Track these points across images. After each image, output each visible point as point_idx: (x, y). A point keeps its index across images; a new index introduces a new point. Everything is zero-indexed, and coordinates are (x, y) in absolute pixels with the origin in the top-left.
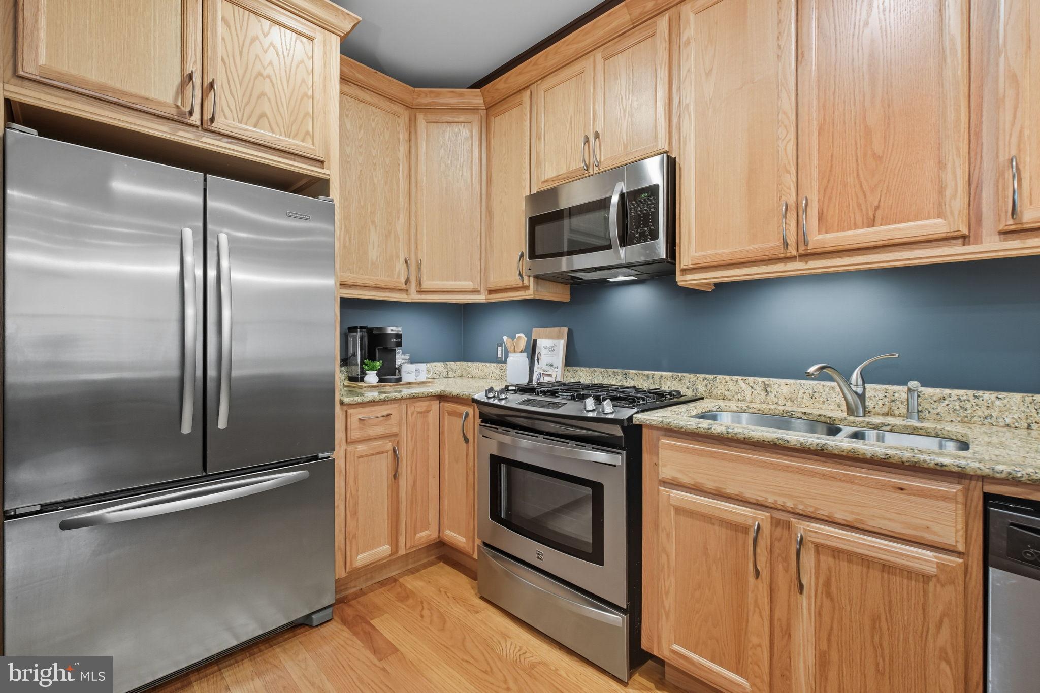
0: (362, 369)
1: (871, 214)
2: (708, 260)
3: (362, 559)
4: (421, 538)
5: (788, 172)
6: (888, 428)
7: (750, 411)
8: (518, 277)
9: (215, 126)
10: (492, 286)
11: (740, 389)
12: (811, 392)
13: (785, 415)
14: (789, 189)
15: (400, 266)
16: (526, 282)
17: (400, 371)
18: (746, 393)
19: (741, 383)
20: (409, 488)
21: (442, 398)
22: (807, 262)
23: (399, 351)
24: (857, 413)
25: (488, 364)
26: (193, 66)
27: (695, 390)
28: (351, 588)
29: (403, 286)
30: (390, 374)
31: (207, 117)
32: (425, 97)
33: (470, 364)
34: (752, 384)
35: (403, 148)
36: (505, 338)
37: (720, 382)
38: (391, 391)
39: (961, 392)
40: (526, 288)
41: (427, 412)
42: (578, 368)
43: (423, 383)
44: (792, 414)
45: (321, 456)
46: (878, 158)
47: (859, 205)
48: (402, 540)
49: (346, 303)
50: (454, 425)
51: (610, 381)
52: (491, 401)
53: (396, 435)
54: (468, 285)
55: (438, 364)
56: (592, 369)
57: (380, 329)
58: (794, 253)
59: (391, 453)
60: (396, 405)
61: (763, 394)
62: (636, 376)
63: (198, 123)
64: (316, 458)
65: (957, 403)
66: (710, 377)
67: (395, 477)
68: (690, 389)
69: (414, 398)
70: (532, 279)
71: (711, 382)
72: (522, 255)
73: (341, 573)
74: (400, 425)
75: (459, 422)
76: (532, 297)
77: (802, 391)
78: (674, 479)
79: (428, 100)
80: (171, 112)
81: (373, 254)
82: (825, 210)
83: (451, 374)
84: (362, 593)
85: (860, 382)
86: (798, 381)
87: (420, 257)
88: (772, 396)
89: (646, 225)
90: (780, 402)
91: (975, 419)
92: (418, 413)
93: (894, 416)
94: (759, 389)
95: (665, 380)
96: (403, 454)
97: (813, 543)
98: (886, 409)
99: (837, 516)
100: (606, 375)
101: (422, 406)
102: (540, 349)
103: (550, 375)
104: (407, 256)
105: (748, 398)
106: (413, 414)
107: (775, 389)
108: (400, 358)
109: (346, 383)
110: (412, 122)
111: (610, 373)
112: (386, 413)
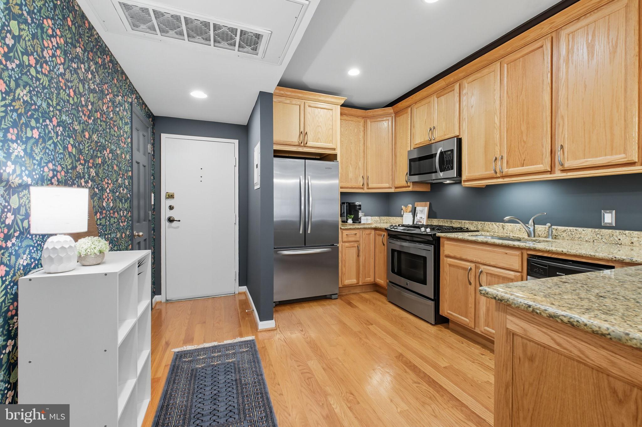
0: (347, 218)
3: (347, 282)
4: (367, 280)
5: (497, 146)
6: (538, 241)
8: (405, 182)
9: (308, 145)
10: (396, 186)
11: (494, 227)
12: (519, 228)
14: (498, 152)
15: (361, 179)
16: (409, 184)
17: (360, 219)
18: (496, 229)
19: (494, 225)
20: (363, 261)
21: (376, 229)
22: (504, 179)
23: (360, 211)
24: (531, 236)
25: (397, 218)
26: (302, 130)
28: (343, 292)
29: (362, 187)
30: (356, 220)
31: (305, 143)
32: (370, 113)
33: (390, 217)
34: (498, 225)
35: (362, 134)
36: (403, 206)
37: (487, 225)
38: (357, 226)
39: (571, 228)
40: (409, 187)
41: (370, 234)
42: (433, 219)
43: (369, 224)
45: (335, 245)
46: (525, 142)
47: (519, 159)
48: (361, 279)
49: (342, 194)
50: (379, 239)
52: (392, 229)
53: (358, 241)
54: (387, 185)
55: (376, 217)
56: (438, 219)
57: (353, 203)
58: (499, 176)
59: (357, 248)
60: (359, 231)
62: (455, 222)
63: (303, 145)
64: (333, 245)
65: (570, 232)
67: (358, 256)
68: (476, 227)
69: (365, 229)
70: (411, 183)
71: (484, 225)
72: (407, 174)
73: (340, 286)
74: (360, 237)
75: (381, 238)
76: (411, 190)
77: (516, 228)
78: (448, 255)
79: (371, 114)
80: (297, 143)
81: (351, 175)
82: (508, 160)
83: (382, 222)
84: (347, 295)
85: (532, 224)
86: (515, 224)
87: (368, 175)
88: (505, 230)
89: (449, 164)
91: (576, 238)
92: (366, 234)
95: (466, 224)
96: (361, 248)
97: (486, 272)
98: (545, 235)
99: (491, 263)
100: (444, 222)
101: (368, 232)
102: (417, 211)
103: (421, 222)
104: (363, 175)
105: (496, 231)
106: (364, 234)
107: (506, 228)
108: (361, 214)
109: (341, 223)
110: (365, 123)
112: (355, 233)
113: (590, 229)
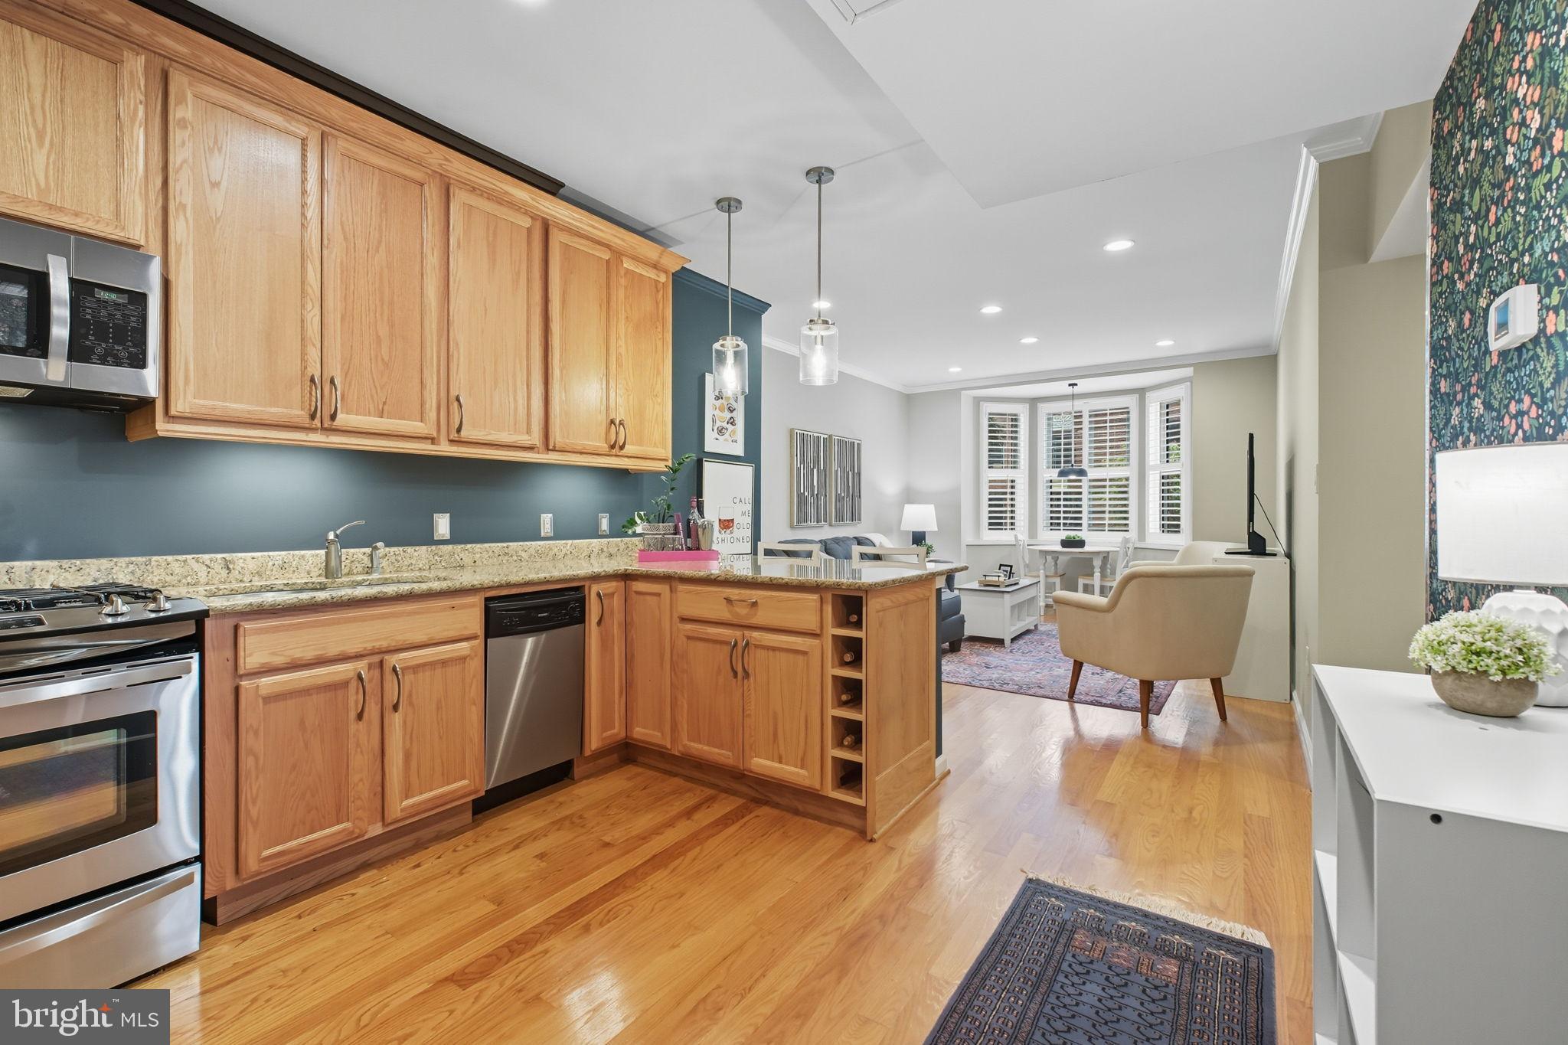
1: (381, 408)
2: (216, 412)
5: (314, 345)
6: (367, 583)
7: (221, 593)
11: (190, 571)
12: (281, 563)
13: (263, 590)
14: (315, 363)
18: (199, 574)
19: (193, 562)
22: (328, 436)
34: (208, 562)
47: (372, 396)
58: (319, 425)
61: (224, 572)
65: (394, 558)
71: (143, 567)
77: (271, 563)
82: (346, 393)
86: (266, 554)
88: (235, 573)
89: (120, 342)
90: (245, 579)
91: (404, 568)
93: (353, 574)
94: (218, 567)
95: (44, 573)
98: (347, 570)
99: (418, 641)
105: (203, 579)
107: (239, 564)
113: (424, 547)
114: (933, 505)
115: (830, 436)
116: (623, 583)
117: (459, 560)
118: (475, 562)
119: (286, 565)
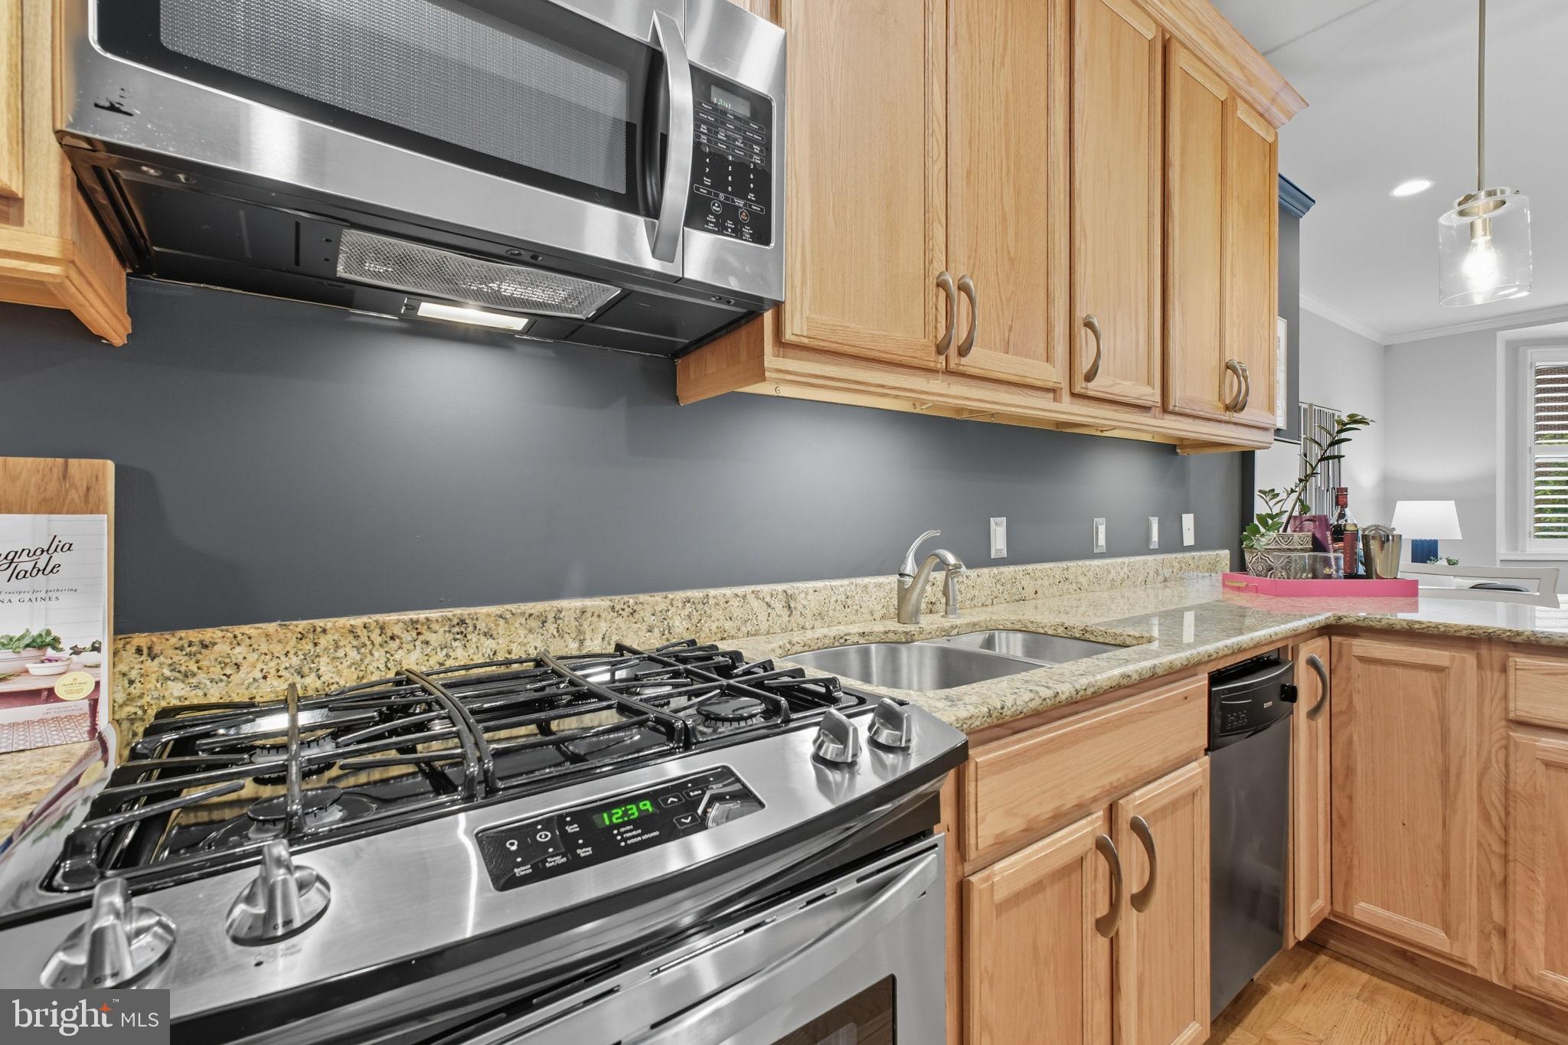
2: (837, 337)
11: (749, 613)
14: (941, 254)
19: (752, 599)
27: (666, 632)
37: (717, 604)
44: (846, 640)
51: (397, 657)
61: (786, 612)
62: (502, 622)
66: (696, 594)
68: (656, 631)
71: (700, 607)
77: (833, 599)
88: (797, 614)
89: (742, 192)
95: (595, 619)
100: (378, 640)
107: (801, 600)
111: (397, 630)
114: (1453, 502)
115: (1311, 405)
116: (1327, 639)
117: (1021, 589)
118: (1036, 593)
119: (849, 602)
